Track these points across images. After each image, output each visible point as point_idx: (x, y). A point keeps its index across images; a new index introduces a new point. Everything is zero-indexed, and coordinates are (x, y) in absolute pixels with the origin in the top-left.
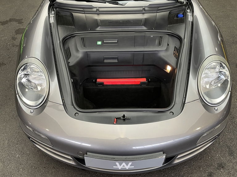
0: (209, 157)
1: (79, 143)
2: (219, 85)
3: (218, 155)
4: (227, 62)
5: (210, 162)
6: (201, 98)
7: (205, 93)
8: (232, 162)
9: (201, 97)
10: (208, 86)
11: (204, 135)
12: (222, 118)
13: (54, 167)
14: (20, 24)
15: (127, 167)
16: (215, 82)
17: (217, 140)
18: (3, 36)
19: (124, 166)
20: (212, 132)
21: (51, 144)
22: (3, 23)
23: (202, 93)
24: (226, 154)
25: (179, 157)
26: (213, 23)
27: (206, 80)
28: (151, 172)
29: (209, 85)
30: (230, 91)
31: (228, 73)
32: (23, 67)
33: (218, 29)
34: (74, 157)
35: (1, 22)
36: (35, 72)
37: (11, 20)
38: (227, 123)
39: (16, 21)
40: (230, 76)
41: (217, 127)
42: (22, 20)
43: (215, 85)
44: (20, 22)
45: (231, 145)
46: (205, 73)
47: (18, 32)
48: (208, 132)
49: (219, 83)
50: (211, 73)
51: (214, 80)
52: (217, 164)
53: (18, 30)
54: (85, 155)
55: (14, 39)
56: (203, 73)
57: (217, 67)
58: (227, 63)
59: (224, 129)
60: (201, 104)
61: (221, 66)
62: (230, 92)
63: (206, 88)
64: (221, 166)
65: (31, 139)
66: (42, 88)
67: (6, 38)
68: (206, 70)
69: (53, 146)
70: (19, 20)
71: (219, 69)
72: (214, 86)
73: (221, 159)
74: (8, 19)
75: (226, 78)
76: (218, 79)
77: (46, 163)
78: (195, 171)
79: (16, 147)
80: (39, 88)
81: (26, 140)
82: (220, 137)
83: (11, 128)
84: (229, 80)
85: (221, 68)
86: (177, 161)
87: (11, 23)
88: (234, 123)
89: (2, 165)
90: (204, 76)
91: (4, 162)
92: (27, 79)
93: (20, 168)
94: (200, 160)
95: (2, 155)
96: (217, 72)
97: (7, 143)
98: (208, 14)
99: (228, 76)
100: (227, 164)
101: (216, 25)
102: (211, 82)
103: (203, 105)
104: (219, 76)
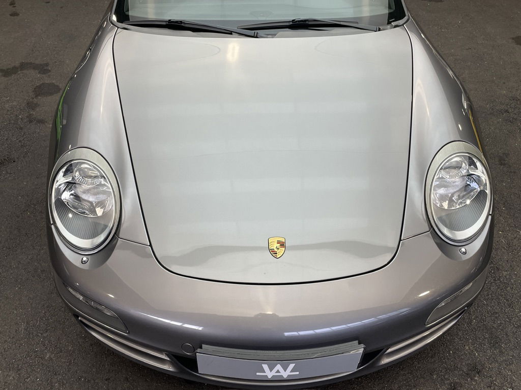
0: (450, 351)
1: (179, 324)
2: (468, 202)
3: (467, 348)
4: (482, 154)
5: (452, 361)
6: (434, 229)
7: (440, 219)
8: (497, 361)
9: (432, 226)
10: (445, 205)
11: (439, 306)
12: (475, 270)
13: (127, 379)
14: (44, 73)
15: (285, 374)
16: (459, 196)
17: (466, 315)
18: (8, 101)
19: (278, 371)
20: (455, 298)
21: (124, 329)
22: (7, 73)
23: (434, 219)
24: (485, 345)
25: (390, 350)
26: (450, 73)
27: (442, 191)
28: (330, 385)
29: (447, 202)
30: (491, 213)
31: (485, 178)
32: (65, 168)
33: (461, 85)
34: (173, 355)
35: (2, 71)
36: (90, 177)
37: (23, 66)
38: (486, 281)
39: (34, 68)
40: (490, 183)
41: (466, 288)
42: (47, 65)
43: (460, 201)
44: (43, 69)
45: (495, 326)
46: (439, 178)
47: (40, 91)
48: (448, 299)
49: (468, 198)
50: (451, 177)
51: (458, 191)
52: (467, 365)
53: (39, 87)
54: (199, 350)
55: (31, 105)
56: (435, 178)
57: (464, 165)
58: (483, 157)
59: (480, 292)
60: (433, 241)
61: (472, 163)
62: (490, 217)
63: (441, 207)
64: (476, 369)
65: (80, 318)
66: (105, 210)
67: (15, 103)
68: (442, 171)
69: (129, 333)
70: (41, 65)
71: (468, 170)
72: (459, 205)
73: (475, 355)
74: (17, 64)
75: (482, 188)
76: (465, 190)
77: (109, 370)
78: (422, 380)
79: (44, 338)
80: (99, 212)
81: (64, 322)
82: (472, 309)
83: (31, 296)
84: (488, 191)
85: (472, 169)
86: (385, 361)
87: (25, 71)
88: (499, 279)
89: (15, 377)
90: (438, 183)
91: (19, 370)
92: (72, 194)
93: (54, 381)
94: (432, 357)
95: (15, 355)
96: (463, 176)
97: (25, 329)
98: (438, 53)
99: (486, 184)
100: (487, 365)
101: (457, 78)
102: (453, 195)
103: (436, 243)
104: (468, 183)
